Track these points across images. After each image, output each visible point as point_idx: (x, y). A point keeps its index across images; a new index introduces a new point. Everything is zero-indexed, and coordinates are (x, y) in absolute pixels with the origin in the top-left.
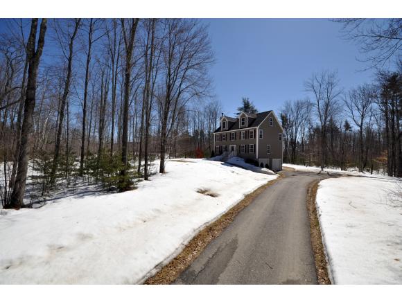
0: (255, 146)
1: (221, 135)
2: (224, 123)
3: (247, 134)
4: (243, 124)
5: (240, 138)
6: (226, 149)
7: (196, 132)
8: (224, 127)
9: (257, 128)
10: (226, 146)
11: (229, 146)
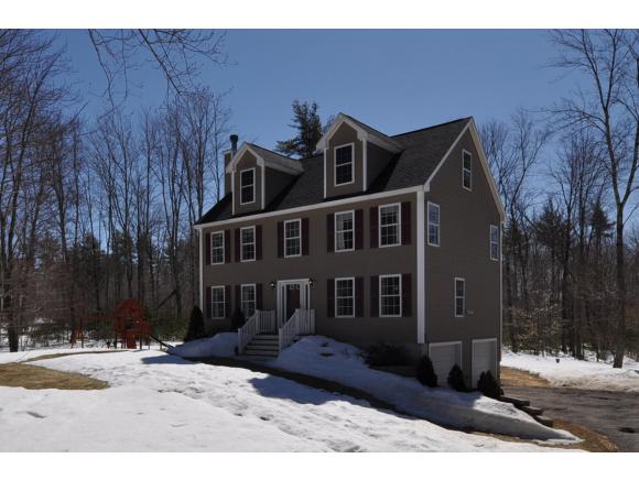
0: (409, 281)
1: (232, 235)
2: (247, 178)
3: (366, 227)
4: (344, 174)
5: (330, 247)
6: (262, 299)
7: (122, 242)
8: (247, 195)
9: (420, 191)
10: (259, 287)
11: (275, 283)
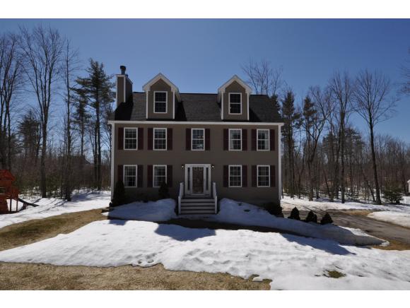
1: (146, 131)
3: (249, 139)
4: (234, 108)
6: (172, 175)
9: (280, 126)
10: (170, 168)
11: (184, 165)
